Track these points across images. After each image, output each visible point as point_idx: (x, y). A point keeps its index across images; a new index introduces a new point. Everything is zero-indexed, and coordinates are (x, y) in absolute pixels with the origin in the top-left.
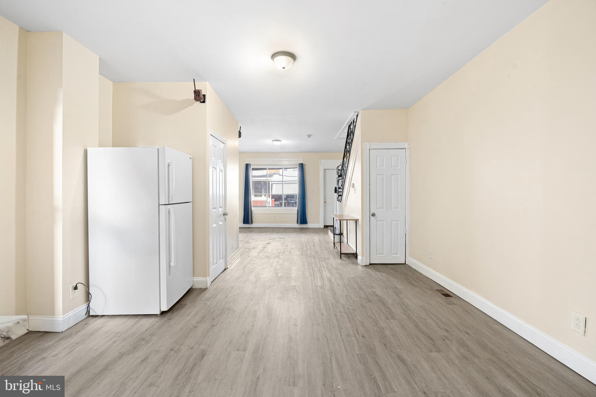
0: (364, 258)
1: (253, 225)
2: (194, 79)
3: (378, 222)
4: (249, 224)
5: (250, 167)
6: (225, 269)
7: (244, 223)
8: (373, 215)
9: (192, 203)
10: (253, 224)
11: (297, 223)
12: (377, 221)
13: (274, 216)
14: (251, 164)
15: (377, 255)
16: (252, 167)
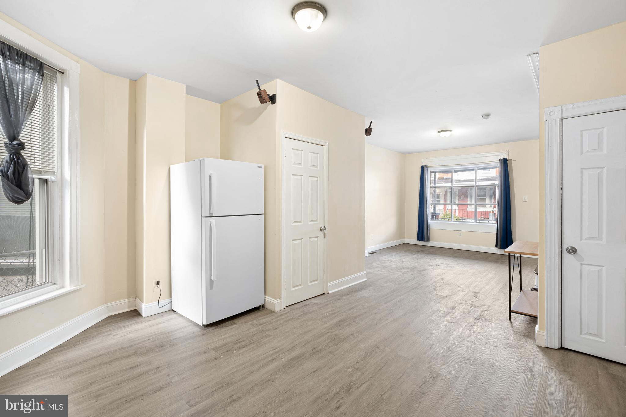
0: (545, 332)
1: (430, 244)
2: (257, 81)
3: (584, 266)
4: (424, 241)
5: (427, 169)
6: (324, 294)
7: (418, 239)
8: (573, 251)
9: (263, 215)
10: (431, 242)
11: (496, 246)
12: (582, 264)
13: (460, 234)
14: (429, 166)
15: (581, 333)
16: (430, 170)
